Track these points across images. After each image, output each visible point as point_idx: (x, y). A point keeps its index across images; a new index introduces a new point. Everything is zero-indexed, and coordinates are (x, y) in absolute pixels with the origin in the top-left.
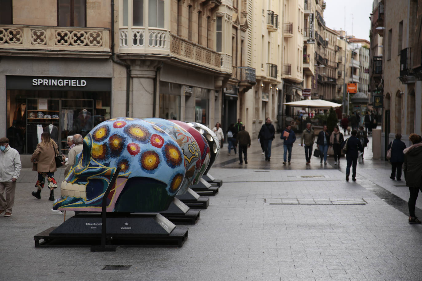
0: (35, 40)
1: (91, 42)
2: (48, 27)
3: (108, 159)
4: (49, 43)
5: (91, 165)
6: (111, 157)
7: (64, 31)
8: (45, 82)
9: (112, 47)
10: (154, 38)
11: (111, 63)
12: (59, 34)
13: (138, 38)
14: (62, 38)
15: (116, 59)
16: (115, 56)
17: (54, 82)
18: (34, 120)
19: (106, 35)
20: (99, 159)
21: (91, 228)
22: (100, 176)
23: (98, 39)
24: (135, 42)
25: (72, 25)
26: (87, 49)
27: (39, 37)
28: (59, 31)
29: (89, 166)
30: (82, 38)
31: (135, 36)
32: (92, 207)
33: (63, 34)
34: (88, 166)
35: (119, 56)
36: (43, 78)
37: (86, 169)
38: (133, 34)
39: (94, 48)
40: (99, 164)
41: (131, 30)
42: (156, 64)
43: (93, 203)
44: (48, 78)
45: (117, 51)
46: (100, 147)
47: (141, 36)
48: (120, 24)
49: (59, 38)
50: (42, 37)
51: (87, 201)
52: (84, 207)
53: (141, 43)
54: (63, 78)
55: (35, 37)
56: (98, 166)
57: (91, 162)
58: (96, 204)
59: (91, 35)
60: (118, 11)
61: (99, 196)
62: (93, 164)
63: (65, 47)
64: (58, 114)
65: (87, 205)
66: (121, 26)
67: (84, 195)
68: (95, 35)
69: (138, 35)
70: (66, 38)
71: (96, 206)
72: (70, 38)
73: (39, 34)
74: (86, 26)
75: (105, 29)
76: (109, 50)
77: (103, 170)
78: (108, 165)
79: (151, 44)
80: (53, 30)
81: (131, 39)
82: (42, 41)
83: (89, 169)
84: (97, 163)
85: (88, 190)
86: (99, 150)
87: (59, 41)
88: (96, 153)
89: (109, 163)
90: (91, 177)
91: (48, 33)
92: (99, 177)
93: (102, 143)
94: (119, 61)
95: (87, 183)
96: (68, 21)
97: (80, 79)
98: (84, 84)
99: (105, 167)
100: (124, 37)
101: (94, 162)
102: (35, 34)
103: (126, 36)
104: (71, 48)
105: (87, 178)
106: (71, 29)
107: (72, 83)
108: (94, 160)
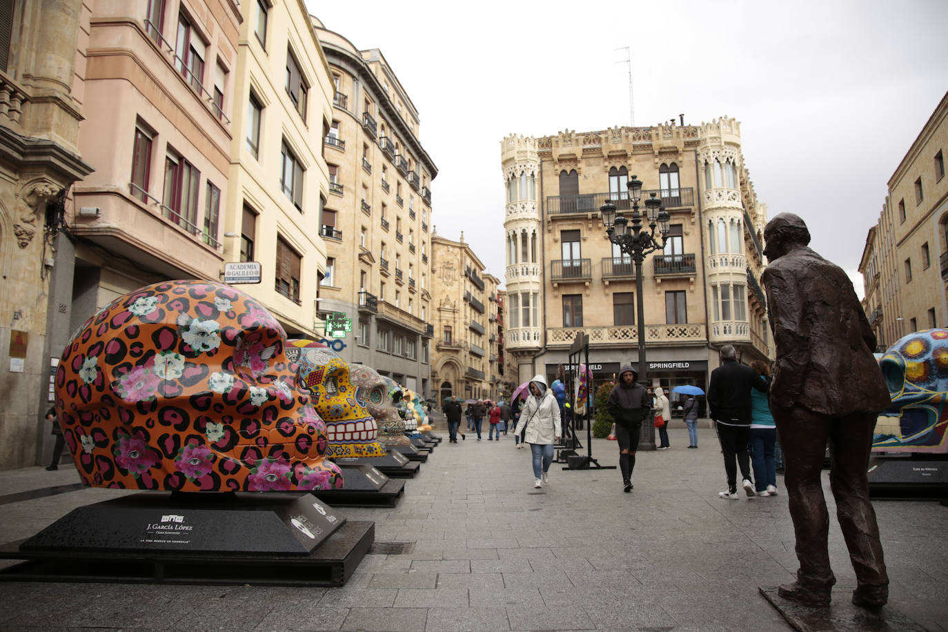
0: (651, 336)
1: (692, 334)
2: (660, 325)
3: (933, 380)
4: (661, 336)
5: (906, 390)
6: (938, 377)
7: (672, 327)
8: (659, 365)
9: (708, 337)
10: (739, 328)
11: (707, 349)
12: (668, 330)
13: (727, 329)
14: (671, 333)
15: (711, 346)
16: (710, 344)
17: (666, 366)
18: (650, 394)
19: (703, 328)
20: (919, 381)
21: (923, 474)
22: (923, 404)
23: (697, 332)
24: (725, 332)
25: (676, 323)
26: (689, 339)
27: (654, 333)
28: (668, 327)
29: (904, 392)
30: (685, 332)
31: (725, 328)
32: (912, 446)
33: (671, 330)
34: (902, 392)
35: (712, 344)
36: (657, 363)
37: (899, 396)
38: (723, 326)
39: (694, 339)
40: (920, 388)
41: (721, 324)
42: (741, 348)
43: (914, 440)
44: (661, 362)
45: (711, 340)
46: (919, 365)
47: (730, 327)
48: (712, 320)
49: (668, 333)
50: (656, 333)
51: (903, 438)
52: (899, 447)
53: (730, 333)
54: (672, 362)
55: (651, 333)
56: (919, 391)
57: (905, 386)
58: (919, 442)
59: (692, 329)
60: (710, 311)
61: (923, 432)
62: (910, 388)
63: (673, 339)
64: (668, 389)
65: (904, 444)
66: (713, 322)
67: (897, 431)
68: (694, 329)
69: (727, 327)
70: (673, 332)
71: (918, 445)
72: (677, 332)
73: (654, 330)
74: (687, 322)
75: (702, 324)
76: (706, 339)
77: (926, 396)
78: (934, 389)
79: (737, 333)
80: (664, 328)
81: (722, 330)
82: (656, 335)
83: (904, 395)
84: (917, 387)
85: (902, 424)
86: (917, 370)
87: (668, 335)
88: (913, 374)
89: (937, 386)
90: (908, 406)
91: (660, 330)
92: (921, 406)
93: (921, 360)
94: (713, 347)
95: (901, 415)
96: (674, 321)
97: (684, 362)
98: (687, 365)
99: (930, 392)
100: (716, 329)
101: (910, 385)
102: (651, 330)
103: (718, 328)
104: (677, 340)
105: (900, 407)
106: (677, 326)
107: (679, 365)
108: (911, 384)
